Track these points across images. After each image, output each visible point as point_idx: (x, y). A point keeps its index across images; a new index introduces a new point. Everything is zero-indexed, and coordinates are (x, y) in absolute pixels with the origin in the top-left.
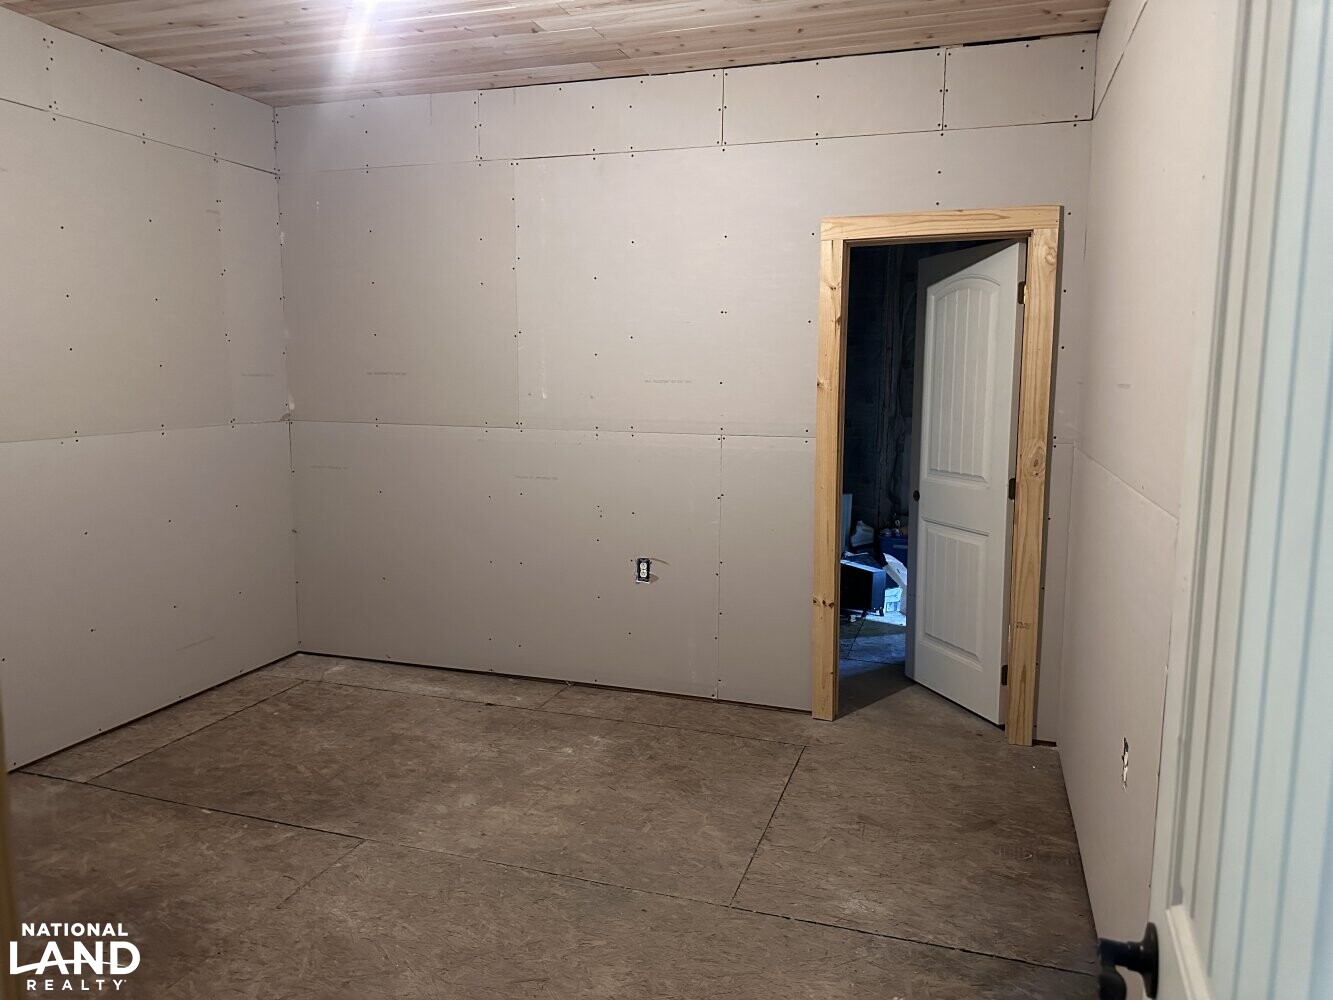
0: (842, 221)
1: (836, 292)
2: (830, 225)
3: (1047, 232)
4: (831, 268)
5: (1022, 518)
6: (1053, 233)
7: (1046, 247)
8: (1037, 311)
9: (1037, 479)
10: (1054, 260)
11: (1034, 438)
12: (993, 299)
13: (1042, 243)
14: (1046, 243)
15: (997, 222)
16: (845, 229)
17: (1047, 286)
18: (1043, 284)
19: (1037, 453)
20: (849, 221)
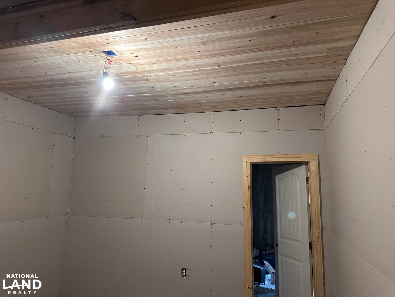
0: (249, 156)
1: (248, 178)
2: (246, 157)
3: (315, 162)
4: (246, 170)
5: (315, 257)
6: (316, 163)
7: (314, 167)
8: (314, 187)
9: (319, 243)
10: (318, 171)
11: (317, 229)
12: (298, 181)
13: (313, 165)
14: (315, 165)
15: (298, 158)
16: (250, 158)
17: (316, 179)
18: (315, 178)
19: (318, 234)
20: (251, 156)
